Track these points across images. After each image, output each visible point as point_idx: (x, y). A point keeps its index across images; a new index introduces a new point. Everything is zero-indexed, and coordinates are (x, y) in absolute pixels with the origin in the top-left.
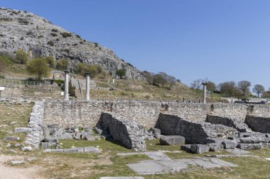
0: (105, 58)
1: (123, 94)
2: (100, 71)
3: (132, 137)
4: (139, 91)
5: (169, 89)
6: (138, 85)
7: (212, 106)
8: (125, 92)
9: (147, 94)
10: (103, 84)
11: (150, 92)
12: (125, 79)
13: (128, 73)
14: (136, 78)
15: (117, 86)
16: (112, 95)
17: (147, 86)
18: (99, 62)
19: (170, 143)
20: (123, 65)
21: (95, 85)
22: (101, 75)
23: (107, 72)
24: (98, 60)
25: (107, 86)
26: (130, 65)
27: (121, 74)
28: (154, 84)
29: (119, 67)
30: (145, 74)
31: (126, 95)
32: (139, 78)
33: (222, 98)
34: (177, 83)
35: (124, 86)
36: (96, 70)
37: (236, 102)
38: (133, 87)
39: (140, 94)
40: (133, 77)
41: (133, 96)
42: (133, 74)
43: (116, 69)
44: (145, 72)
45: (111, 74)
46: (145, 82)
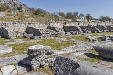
0: (11, 1)
1: (20, 19)
2: (8, 8)
3: (10, 35)
4: (28, 17)
5: (43, 16)
6: (28, 14)
7: (49, 23)
8: (21, 18)
9: (32, 19)
10: (9, 14)
11: (34, 17)
12: (21, 12)
13: (23, 9)
14: (27, 11)
15: (17, 15)
16: (14, 20)
17: (32, 15)
18: (7, 3)
19: (27, 37)
20: (20, 5)
21: (5, 15)
22: (8, 10)
23: (12, 8)
24: (7, 2)
25: (11, 15)
26: (24, 5)
27: (19, 9)
28: (36, 14)
29: (19, 6)
30: (32, 9)
31: (21, 19)
32: (29, 11)
33: (66, 20)
34: (47, 13)
35: (21, 15)
36: (6, 8)
37: (71, 21)
38: (25, 15)
39: (28, 19)
40: (25, 10)
41: (25, 20)
42: (25, 9)
43: (17, 7)
44: (32, 8)
45: (14, 9)
46: (32, 13)
